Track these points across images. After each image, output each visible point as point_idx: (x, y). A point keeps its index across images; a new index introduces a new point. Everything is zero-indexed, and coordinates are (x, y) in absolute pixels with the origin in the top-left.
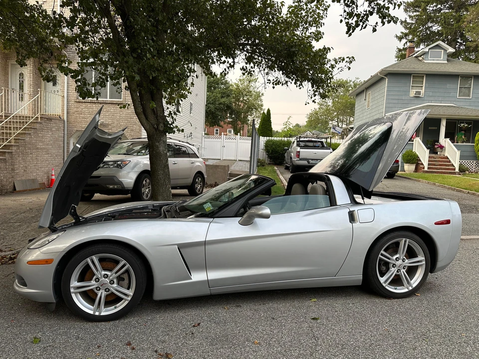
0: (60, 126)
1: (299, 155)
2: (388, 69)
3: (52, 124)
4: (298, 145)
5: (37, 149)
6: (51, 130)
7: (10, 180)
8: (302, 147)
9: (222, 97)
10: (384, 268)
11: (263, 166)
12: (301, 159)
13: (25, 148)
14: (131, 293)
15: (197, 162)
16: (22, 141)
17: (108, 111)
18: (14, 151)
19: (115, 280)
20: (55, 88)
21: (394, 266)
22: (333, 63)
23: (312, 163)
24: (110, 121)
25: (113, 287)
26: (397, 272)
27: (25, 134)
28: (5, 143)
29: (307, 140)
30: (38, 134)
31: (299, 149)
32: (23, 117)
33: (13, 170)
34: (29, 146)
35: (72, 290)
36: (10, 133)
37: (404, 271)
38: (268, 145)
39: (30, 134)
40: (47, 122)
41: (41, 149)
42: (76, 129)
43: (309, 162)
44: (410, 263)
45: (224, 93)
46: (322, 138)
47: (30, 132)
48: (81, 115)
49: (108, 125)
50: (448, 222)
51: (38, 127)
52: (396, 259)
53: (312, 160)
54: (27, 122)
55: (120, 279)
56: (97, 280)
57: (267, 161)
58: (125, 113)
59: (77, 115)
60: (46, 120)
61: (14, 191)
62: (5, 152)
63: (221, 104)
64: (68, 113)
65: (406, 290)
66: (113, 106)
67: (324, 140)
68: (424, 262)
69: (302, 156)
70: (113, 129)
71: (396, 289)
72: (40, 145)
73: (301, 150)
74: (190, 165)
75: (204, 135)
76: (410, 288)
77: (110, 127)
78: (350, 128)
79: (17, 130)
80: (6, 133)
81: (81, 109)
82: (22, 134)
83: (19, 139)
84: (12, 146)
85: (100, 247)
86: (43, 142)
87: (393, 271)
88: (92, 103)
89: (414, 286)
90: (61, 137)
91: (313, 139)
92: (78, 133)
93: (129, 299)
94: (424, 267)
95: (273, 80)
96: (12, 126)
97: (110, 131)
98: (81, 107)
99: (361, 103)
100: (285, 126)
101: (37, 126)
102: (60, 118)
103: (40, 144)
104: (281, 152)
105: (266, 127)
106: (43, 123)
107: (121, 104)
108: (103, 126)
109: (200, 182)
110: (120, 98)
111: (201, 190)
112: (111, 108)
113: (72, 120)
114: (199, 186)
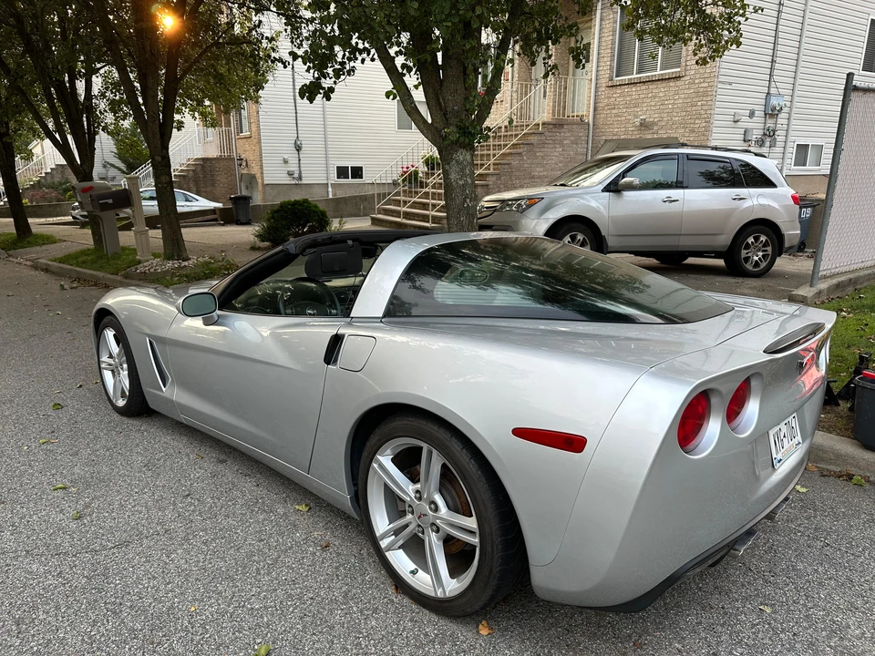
0: (581, 134)
3: (565, 134)
5: (533, 177)
6: (562, 145)
13: (511, 176)
16: (506, 166)
17: (654, 97)
18: (491, 183)
24: (657, 115)
27: (513, 154)
28: (479, 171)
30: (535, 153)
34: (518, 174)
36: (488, 156)
39: (520, 153)
40: (554, 130)
41: (540, 177)
42: (604, 138)
47: (519, 151)
48: (614, 111)
49: (653, 124)
50: (574, 443)
51: (534, 142)
52: (415, 493)
54: (517, 135)
58: (683, 96)
59: (608, 111)
60: (551, 126)
64: (595, 109)
66: (664, 84)
70: (660, 132)
72: (538, 171)
77: (655, 128)
79: (500, 149)
80: (482, 155)
81: (614, 99)
82: (508, 154)
83: (501, 164)
84: (487, 174)
86: (543, 166)
87: (409, 522)
88: (631, 84)
90: (582, 154)
92: (608, 144)
96: (491, 144)
97: (655, 136)
98: (614, 95)
101: (533, 139)
102: (581, 121)
103: (538, 169)
106: (547, 133)
107: (678, 78)
108: (646, 126)
109: (764, 246)
110: (679, 67)
111: (763, 265)
112: (660, 89)
113: (600, 121)
114: (760, 254)
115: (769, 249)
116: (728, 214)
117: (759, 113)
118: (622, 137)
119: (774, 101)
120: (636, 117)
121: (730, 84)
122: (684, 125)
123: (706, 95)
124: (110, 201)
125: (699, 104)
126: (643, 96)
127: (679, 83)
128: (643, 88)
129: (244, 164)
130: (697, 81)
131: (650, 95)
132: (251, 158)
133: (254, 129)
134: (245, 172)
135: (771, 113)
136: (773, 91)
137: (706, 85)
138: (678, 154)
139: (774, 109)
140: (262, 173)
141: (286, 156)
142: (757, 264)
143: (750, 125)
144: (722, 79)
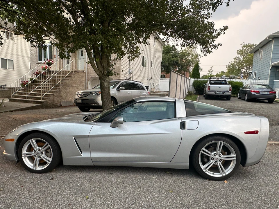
0: (84, 75)
1: (210, 88)
2: (274, 35)
3: (79, 74)
4: (210, 83)
6: (79, 77)
7: (59, 101)
8: (211, 84)
9: (173, 57)
10: (206, 160)
11: (191, 95)
12: (211, 91)
13: (66, 86)
14: (50, 160)
15: (144, 92)
16: (65, 83)
18: (61, 87)
19: (44, 152)
20: (82, 57)
21: (213, 159)
22: (219, 31)
23: (217, 94)
25: (42, 156)
26: (215, 162)
27: (66, 79)
28: (57, 84)
29: (216, 79)
30: (72, 79)
31: (210, 85)
32: (65, 71)
33: (60, 96)
34: (68, 85)
35: (23, 155)
36: (59, 79)
37: (220, 163)
38: (195, 83)
39: (68, 79)
40: (77, 73)
42: (90, 77)
43: (215, 93)
44: (225, 158)
45: (174, 55)
46: (225, 79)
50: (257, 132)
51: (72, 76)
52: (214, 154)
53: (218, 91)
54: (67, 74)
55: (46, 152)
56: (35, 151)
57: (194, 92)
59: (91, 70)
61: (61, 106)
62: (56, 88)
63: (172, 61)
64: (87, 69)
65: (221, 176)
67: (227, 80)
68: (235, 158)
69: (211, 89)
71: (213, 174)
72: (73, 85)
73: (211, 86)
74: (138, 94)
75: (160, 78)
76: (224, 175)
78: (249, 72)
79: (62, 77)
80: (58, 79)
82: (65, 79)
83: (63, 82)
84: (59, 85)
85: (36, 134)
86: (75, 83)
87: (212, 162)
89: (227, 173)
90: (84, 81)
91: (220, 79)
92: (92, 78)
93: (50, 163)
94: (235, 161)
95: (181, 44)
96: (60, 76)
99: (257, 57)
100: (209, 72)
102: (83, 71)
104: (203, 87)
105: (196, 73)
106: (75, 74)
113: (89, 72)
117: (128, 74)
118: (96, 77)
119: (131, 71)
121: (123, 66)
135: (130, 74)
136: (130, 69)
139: (131, 73)
143: (127, 76)
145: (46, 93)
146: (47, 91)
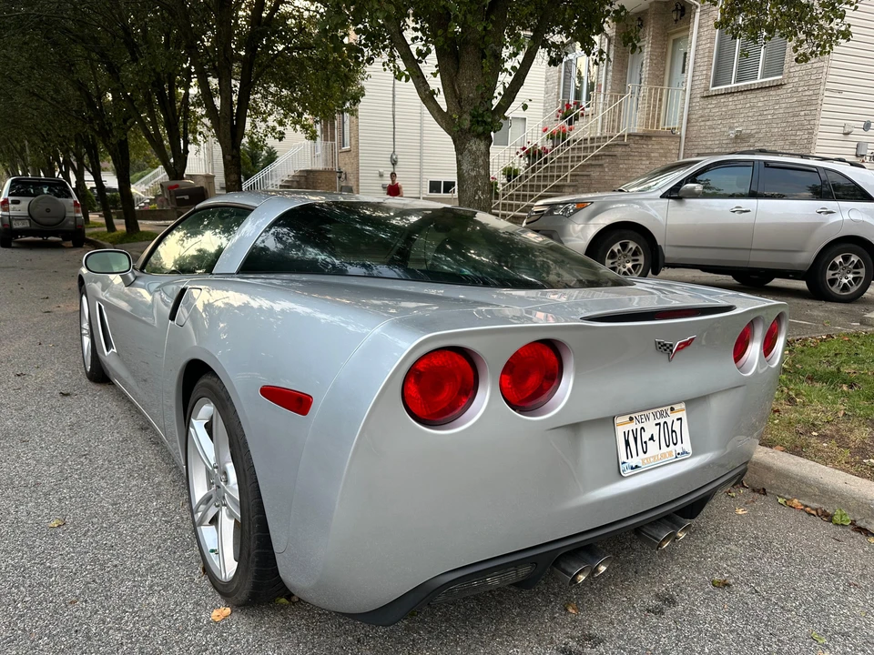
0: (671, 147)
3: (653, 145)
6: (649, 157)
13: (588, 188)
16: (585, 178)
17: (752, 107)
20: (683, 78)
24: (754, 127)
27: (592, 165)
28: (555, 183)
30: (618, 165)
32: (593, 139)
34: (598, 186)
39: (601, 165)
40: (640, 142)
42: (696, 152)
47: (600, 162)
48: (708, 123)
49: (750, 136)
51: (618, 154)
54: (598, 147)
58: (784, 105)
59: (702, 124)
60: (637, 138)
64: (689, 121)
65: (217, 573)
66: (764, 93)
70: (757, 144)
77: (752, 140)
79: (579, 160)
81: (708, 110)
82: (587, 166)
83: (578, 175)
84: (564, 186)
88: (728, 93)
98: (709, 106)
101: (619, 151)
102: (672, 134)
106: (632, 145)
107: (779, 86)
108: (741, 139)
109: (856, 267)
110: (781, 74)
111: (854, 289)
112: (759, 100)
113: (693, 134)
114: (851, 276)
115: (862, 271)
116: (811, 228)
118: (716, 150)
120: (731, 128)
121: (840, 92)
122: (783, 137)
123: (810, 104)
124: (187, 197)
125: (802, 113)
126: (740, 106)
127: (779, 92)
128: (741, 97)
129: (343, 176)
130: (800, 89)
131: (748, 105)
132: (350, 171)
133: (353, 143)
134: (343, 184)
137: (811, 92)
138: (753, 161)
140: (358, 186)
141: (381, 170)
142: (845, 288)
144: (829, 86)
145: (516, 213)
146: (518, 206)
